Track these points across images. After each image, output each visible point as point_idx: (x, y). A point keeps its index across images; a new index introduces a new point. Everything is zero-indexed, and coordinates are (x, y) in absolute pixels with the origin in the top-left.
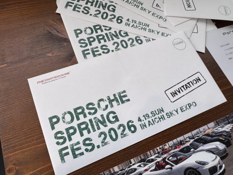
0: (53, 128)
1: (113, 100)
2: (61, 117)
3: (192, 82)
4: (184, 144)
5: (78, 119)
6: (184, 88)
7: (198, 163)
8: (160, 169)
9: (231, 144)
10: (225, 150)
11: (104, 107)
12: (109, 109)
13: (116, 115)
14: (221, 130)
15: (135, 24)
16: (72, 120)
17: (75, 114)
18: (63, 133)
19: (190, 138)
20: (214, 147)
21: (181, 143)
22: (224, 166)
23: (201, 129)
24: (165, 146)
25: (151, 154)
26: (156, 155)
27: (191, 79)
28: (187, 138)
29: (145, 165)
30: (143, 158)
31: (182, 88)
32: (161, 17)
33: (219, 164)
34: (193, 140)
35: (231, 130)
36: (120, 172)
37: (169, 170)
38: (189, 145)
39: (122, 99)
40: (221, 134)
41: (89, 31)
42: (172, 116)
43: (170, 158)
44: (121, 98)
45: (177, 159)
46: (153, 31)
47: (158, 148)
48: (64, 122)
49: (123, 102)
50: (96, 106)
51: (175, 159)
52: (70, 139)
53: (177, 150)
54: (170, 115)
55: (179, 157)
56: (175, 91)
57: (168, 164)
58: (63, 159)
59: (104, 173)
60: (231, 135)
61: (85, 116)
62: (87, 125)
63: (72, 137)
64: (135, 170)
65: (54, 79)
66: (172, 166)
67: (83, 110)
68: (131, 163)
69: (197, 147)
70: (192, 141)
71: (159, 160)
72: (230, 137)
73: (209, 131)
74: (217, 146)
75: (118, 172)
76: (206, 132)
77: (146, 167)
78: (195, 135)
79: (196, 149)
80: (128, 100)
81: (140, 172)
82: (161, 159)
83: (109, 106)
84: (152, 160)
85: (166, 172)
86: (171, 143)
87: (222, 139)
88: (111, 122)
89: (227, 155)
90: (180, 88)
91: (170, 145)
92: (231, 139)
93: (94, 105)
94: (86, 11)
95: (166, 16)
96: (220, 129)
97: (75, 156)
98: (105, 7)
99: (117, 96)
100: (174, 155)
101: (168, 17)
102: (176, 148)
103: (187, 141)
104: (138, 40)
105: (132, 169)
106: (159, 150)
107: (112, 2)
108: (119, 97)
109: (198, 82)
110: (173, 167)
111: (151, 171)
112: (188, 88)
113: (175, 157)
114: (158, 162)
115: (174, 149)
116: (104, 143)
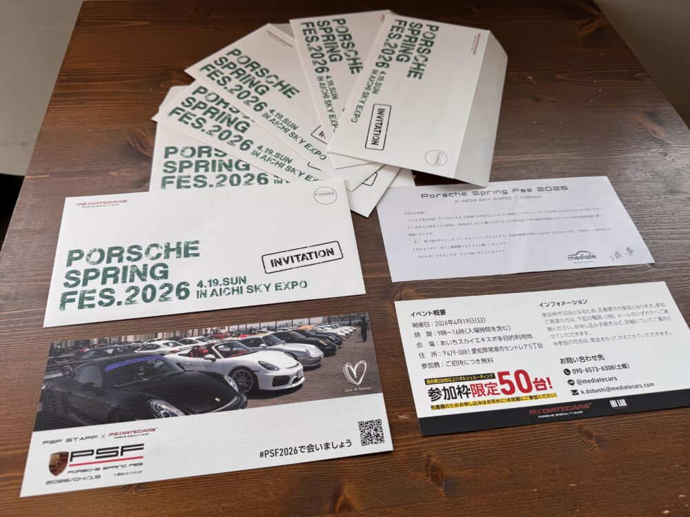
0: (69, 264)
1: (173, 250)
2: (86, 253)
3: (317, 253)
4: (254, 334)
5: (109, 261)
6: (298, 259)
7: (262, 365)
8: (195, 356)
9: (335, 354)
10: (319, 359)
11: (154, 255)
12: (161, 260)
13: (167, 271)
14: (329, 330)
15: (268, 155)
16: (100, 261)
17: (108, 254)
18: (80, 274)
19: (269, 329)
20: (304, 350)
21: (251, 332)
22: (303, 379)
23: (296, 322)
24: (222, 329)
25: (192, 334)
26: (200, 337)
27: (317, 249)
28: (264, 328)
29: (175, 345)
30: (178, 334)
31: (295, 259)
32: (318, 153)
33: (297, 375)
34: (274, 332)
35: (347, 334)
36: (134, 344)
37: (210, 361)
38: (261, 337)
39: (188, 252)
40: (325, 336)
41: (189, 152)
42: (256, 291)
43: (219, 347)
44: (187, 250)
45: (231, 350)
46: (293, 170)
47: (209, 329)
48: (88, 260)
49: (187, 255)
50: (143, 252)
51: (228, 349)
52: (85, 284)
53: (240, 339)
54: (253, 289)
55: (234, 349)
56: (280, 259)
57: (212, 352)
58: (63, 305)
59: (110, 338)
60: (343, 342)
61: (120, 260)
62: (118, 272)
63: (89, 281)
64: (158, 347)
65: (102, 204)
66: (217, 357)
67: (122, 251)
68: (156, 336)
69: (274, 343)
70: (270, 333)
71: (201, 344)
72: (340, 343)
73: (308, 328)
74: (307, 351)
75: (131, 343)
76: (301, 328)
77: (176, 348)
78: (280, 326)
79: (270, 345)
80: (197, 255)
81: (162, 351)
82: (206, 343)
83: (163, 256)
84: (191, 342)
85: (203, 363)
86: (234, 328)
87: (323, 343)
88: (153, 276)
89: (319, 366)
90: (292, 257)
91: (231, 330)
92: (339, 348)
93: (141, 249)
94: (199, 124)
95: (329, 153)
96: (328, 328)
97: (81, 306)
98: (232, 123)
99: (182, 246)
100: (230, 345)
101: (331, 154)
102: (238, 336)
103: (262, 332)
104: (262, 179)
105: (153, 345)
106: (209, 332)
107: (248, 118)
108: (185, 248)
109: (328, 255)
110: (217, 360)
111: (179, 355)
112: (305, 260)
113: (229, 347)
114: (198, 347)
115: (234, 337)
116: (130, 301)
